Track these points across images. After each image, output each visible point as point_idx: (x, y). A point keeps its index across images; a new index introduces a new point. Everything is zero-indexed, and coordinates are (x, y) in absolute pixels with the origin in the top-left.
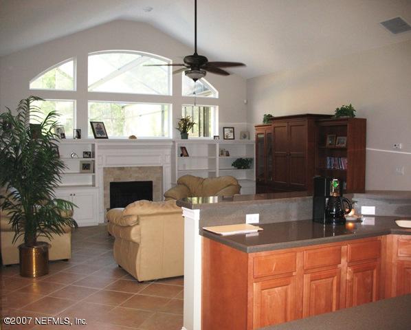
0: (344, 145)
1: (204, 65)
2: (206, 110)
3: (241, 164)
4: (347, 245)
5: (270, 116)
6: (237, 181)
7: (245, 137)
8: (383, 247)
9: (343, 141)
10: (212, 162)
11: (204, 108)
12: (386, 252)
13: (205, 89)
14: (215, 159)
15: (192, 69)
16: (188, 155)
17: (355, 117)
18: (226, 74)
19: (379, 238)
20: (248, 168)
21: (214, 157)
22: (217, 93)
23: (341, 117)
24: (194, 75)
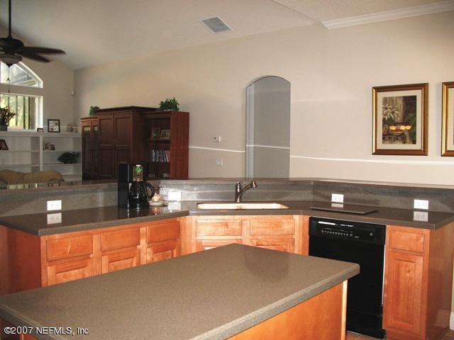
0: (168, 138)
1: (20, 50)
2: (31, 101)
3: (67, 158)
4: (146, 226)
5: (97, 108)
6: (61, 175)
7: (72, 130)
8: (182, 228)
9: (168, 134)
10: (35, 156)
11: (29, 98)
12: (185, 232)
13: (29, 78)
14: (38, 153)
15: (6, 53)
16: (7, 149)
17: (179, 111)
18: (46, 61)
19: (178, 219)
20: (76, 162)
21: (37, 151)
22: (42, 82)
23: (165, 110)
24: (9, 60)
